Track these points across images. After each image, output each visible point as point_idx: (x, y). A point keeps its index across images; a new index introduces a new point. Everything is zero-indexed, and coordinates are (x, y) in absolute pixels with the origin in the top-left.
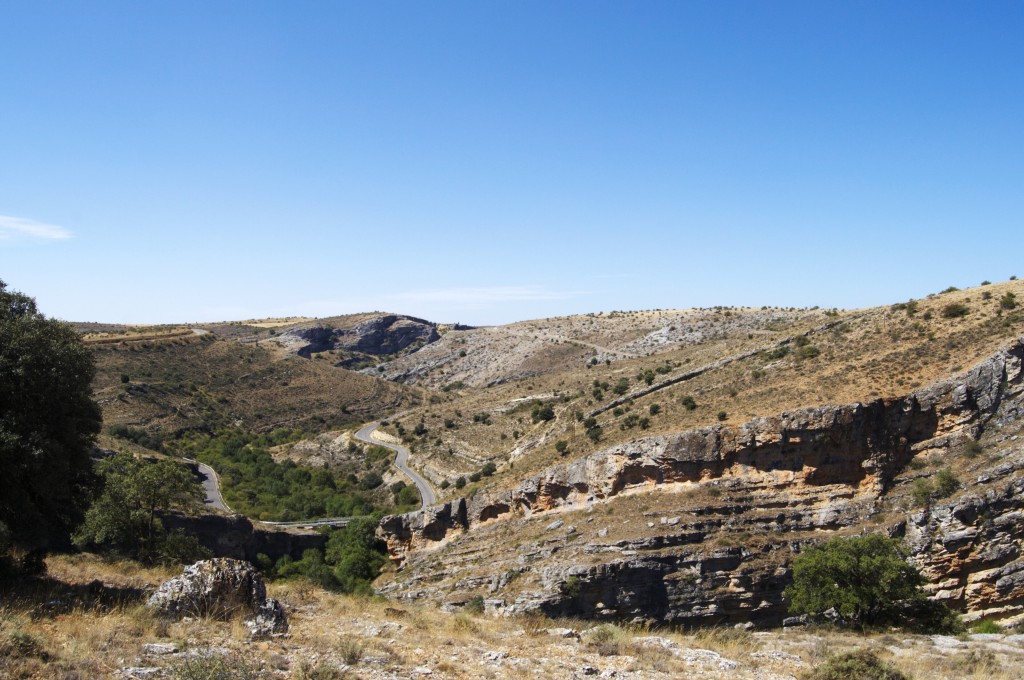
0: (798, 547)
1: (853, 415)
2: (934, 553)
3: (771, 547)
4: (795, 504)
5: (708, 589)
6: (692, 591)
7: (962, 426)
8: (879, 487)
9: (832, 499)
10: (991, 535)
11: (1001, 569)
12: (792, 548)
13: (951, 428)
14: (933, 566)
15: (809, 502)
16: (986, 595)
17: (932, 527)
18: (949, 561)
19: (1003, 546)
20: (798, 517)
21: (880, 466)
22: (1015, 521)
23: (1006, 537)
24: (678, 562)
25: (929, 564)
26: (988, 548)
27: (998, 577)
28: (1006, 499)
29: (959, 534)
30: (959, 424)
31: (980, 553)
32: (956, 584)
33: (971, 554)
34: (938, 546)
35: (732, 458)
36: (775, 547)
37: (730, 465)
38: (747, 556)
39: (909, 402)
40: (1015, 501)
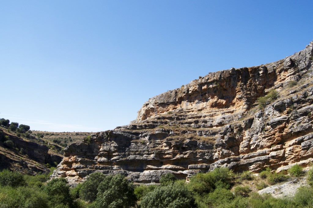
0: (201, 133)
1: (230, 74)
2: (266, 131)
3: (187, 132)
4: (205, 117)
5: (151, 148)
6: (144, 148)
7: (290, 77)
8: (246, 106)
9: (223, 114)
10: (296, 118)
11: (303, 137)
12: (198, 134)
13: (284, 79)
14: (267, 138)
15: (212, 116)
16: (297, 152)
17: (265, 118)
18: (274, 134)
19: (304, 125)
20: (206, 122)
21: (245, 96)
22: (310, 110)
23: (306, 120)
24: (140, 135)
25: (264, 138)
26: (295, 126)
27: (302, 141)
28: (303, 99)
29: (277, 119)
30: (288, 76)
31: (291, 128)
32: (279, 147)
33: (286, 129)
34: (268, 127)
35: (181, 100)
36: (188, 132)
37: (180, 103)
38: (172, 134)
39: (261, 69)
40: (309, 99)
